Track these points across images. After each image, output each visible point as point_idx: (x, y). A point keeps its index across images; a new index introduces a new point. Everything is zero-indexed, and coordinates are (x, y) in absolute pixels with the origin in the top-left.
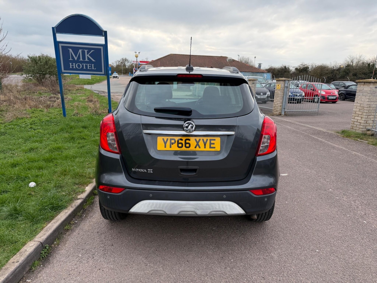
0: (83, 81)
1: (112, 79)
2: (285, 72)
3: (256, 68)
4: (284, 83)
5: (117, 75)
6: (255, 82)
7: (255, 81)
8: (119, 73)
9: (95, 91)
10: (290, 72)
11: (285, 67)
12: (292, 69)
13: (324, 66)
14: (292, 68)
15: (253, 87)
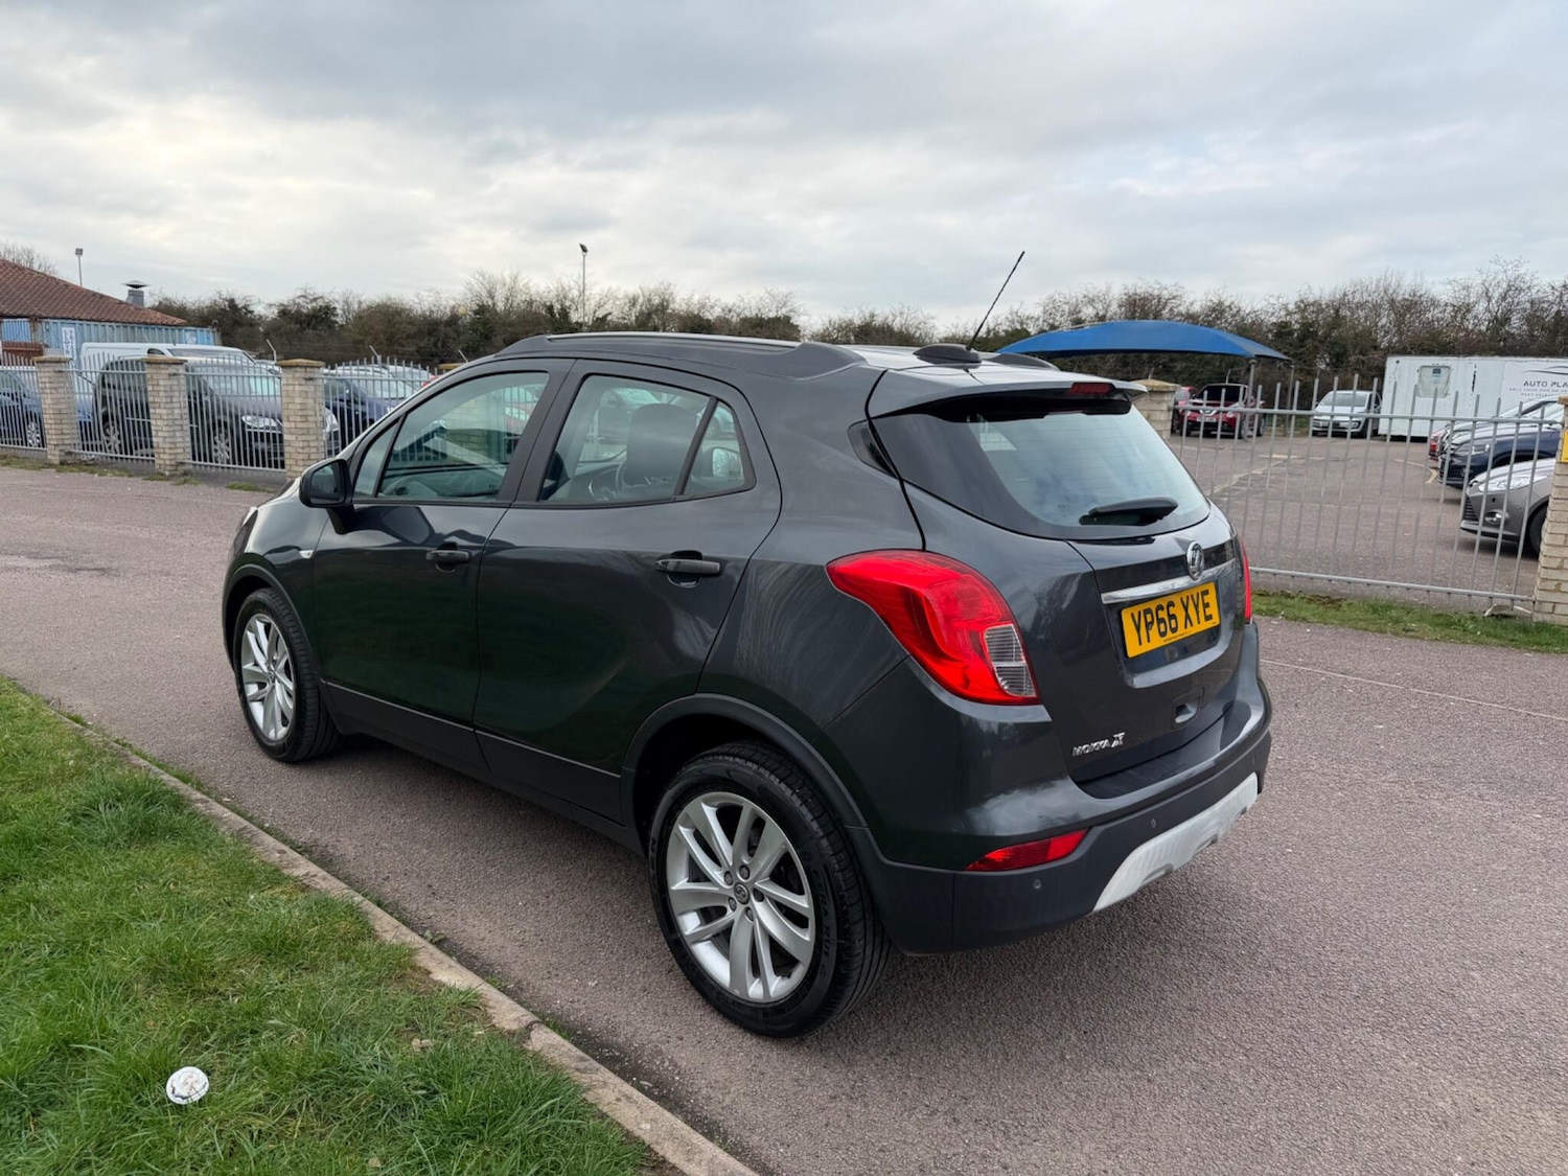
11: (232, 302)
12: (266, 313)
13: (393, 304)
15: (310, 395)
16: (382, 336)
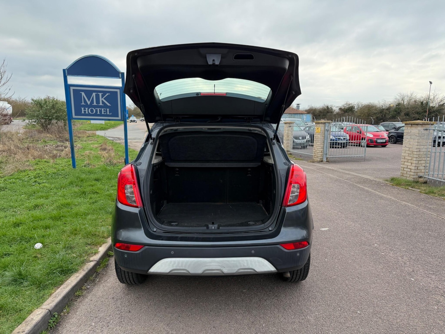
0: (95, 126)
1: (129, 123)
2: (328, 112)
3: (294, 109)
4: (324, 126)
5: (135, 119)
6: (291, 126)
7: (292, 124)
8: (137, 116)
9: (109, 137)
10: (333, 112)
11: (328, 107)
12: (336, 109)
13: (371, 105)
14: (336, 108)
15: (290, 130)
16: (366, 114)
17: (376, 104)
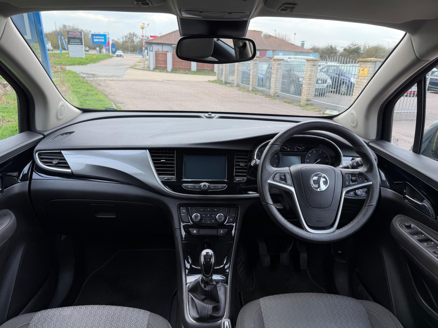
0: (73, 60)
1: (115, 58)
2: (331, 53)
3: (299, 47)
5: (122, 54)
6: (316, 64)
7: (317, 62)
8: (125, 50)
9: (83, 73)
10: (337, 53)
11: (331, 47)
12: (340, 50)
13: (379, 46)
14: (340, 48)
17: (386, 46)
